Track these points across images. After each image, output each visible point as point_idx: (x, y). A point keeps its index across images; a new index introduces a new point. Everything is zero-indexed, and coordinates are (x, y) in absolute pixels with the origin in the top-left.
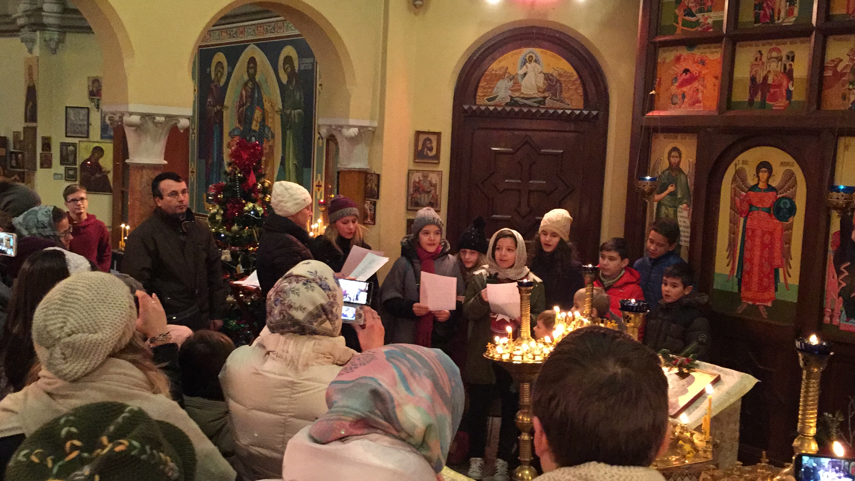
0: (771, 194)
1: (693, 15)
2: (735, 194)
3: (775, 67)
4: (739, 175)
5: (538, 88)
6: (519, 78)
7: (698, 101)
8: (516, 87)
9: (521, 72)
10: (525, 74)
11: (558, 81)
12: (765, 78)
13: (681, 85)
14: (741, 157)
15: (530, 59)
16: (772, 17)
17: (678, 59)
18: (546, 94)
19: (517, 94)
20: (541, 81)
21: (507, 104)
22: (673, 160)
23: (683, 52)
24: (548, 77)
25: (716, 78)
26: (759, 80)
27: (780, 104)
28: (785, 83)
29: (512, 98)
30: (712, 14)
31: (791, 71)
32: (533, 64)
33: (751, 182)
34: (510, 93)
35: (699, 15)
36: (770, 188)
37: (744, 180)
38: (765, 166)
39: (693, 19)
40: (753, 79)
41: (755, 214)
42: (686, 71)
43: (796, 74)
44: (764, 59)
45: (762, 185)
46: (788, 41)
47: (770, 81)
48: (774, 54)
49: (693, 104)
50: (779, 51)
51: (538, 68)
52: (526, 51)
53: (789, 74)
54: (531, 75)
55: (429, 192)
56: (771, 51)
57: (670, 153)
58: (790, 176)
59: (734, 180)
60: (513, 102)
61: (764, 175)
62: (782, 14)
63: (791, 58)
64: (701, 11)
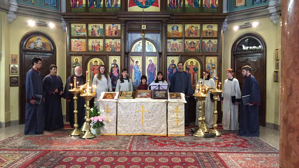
0: (98, 66)
1: (78, 33)
2: (90, 67)
3: (96, 44)
4: (91, 63)
5: (41, 45)
6: (36, 43)
7: (81, 49)
8: (36, 45)
9: (37, 42)
10: (38, 42)
11: (45, 44)
12: (95, 46)
14: (91, 60)
15: (39, 39)
16: (95, 35)
17: (76, 41)
18: (42, 47)
19: (36, 47)
20: (41, 44)
21: (33, 49)
22: (76, 61)
24: (43, 43)
25: (85, 45)
26: (94, 46)
27: (98, 50)
28: (98, 47)
29: (34, 47)
30: (82, 33)
31: (99, 44)
32: (40, 40)
33: (94, 64)
34: (34, 46)
35: (80, 33)
36: (97, 65)
37: (92, 64)
38: (96, 61)
39: (78, 34)
40: (92, 46)
41: (95, 70)
42: (78, 44)
43: (100, 45)
44: (94, 42)
45: (96, 65)
46: (98, 39)
47: (96, 46)
48: (96, 41)
49: (80, 50)
50: (97, 41)
51: (41, 41)
52: (38, 37)
53: (99, 45)
54: (39, 42)
55: (15, 70)
56: (95, 41)
57: (75, 60)
59: (90, 64)
60: (35, 48)
61: (96, 63)
62: (97, 34)
63: (99, 42)
64: (80, 32)
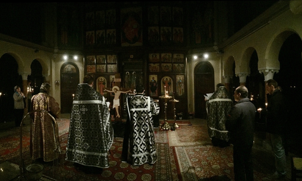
2: (98, 82)
13: (91, 69)
14: (99, 78)
15: (70, 66)
18: (71, 71)
20: (71, 69)
23: (90, 66)
24: (72, 68)
25: (95, 69)
33: (100, 80)
34: (67, 70)
35: (92, 61)
36: (102, 81)
37: (99, 80)
38: (101, 79)
40: (99, 69)
41: (101, 84)
46: (103, 65)
49: (92, 72)
53: (103, 68)
58: (104, 80)
63: (103, 67)
